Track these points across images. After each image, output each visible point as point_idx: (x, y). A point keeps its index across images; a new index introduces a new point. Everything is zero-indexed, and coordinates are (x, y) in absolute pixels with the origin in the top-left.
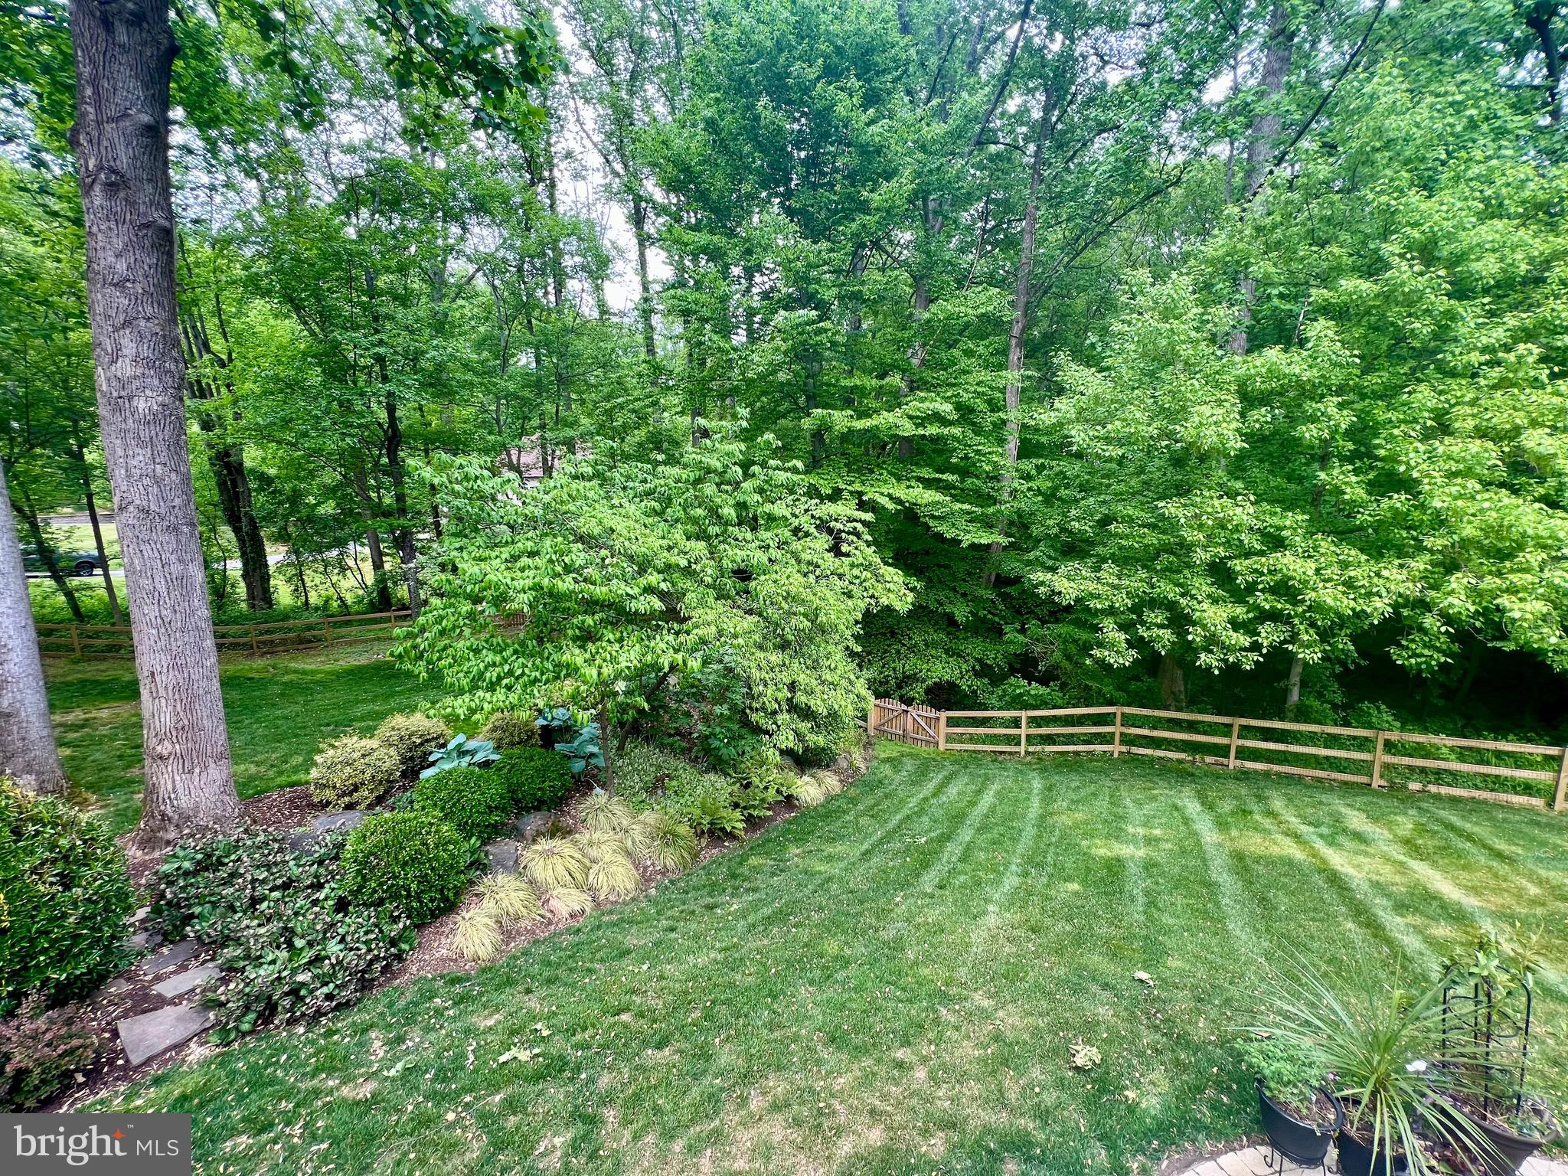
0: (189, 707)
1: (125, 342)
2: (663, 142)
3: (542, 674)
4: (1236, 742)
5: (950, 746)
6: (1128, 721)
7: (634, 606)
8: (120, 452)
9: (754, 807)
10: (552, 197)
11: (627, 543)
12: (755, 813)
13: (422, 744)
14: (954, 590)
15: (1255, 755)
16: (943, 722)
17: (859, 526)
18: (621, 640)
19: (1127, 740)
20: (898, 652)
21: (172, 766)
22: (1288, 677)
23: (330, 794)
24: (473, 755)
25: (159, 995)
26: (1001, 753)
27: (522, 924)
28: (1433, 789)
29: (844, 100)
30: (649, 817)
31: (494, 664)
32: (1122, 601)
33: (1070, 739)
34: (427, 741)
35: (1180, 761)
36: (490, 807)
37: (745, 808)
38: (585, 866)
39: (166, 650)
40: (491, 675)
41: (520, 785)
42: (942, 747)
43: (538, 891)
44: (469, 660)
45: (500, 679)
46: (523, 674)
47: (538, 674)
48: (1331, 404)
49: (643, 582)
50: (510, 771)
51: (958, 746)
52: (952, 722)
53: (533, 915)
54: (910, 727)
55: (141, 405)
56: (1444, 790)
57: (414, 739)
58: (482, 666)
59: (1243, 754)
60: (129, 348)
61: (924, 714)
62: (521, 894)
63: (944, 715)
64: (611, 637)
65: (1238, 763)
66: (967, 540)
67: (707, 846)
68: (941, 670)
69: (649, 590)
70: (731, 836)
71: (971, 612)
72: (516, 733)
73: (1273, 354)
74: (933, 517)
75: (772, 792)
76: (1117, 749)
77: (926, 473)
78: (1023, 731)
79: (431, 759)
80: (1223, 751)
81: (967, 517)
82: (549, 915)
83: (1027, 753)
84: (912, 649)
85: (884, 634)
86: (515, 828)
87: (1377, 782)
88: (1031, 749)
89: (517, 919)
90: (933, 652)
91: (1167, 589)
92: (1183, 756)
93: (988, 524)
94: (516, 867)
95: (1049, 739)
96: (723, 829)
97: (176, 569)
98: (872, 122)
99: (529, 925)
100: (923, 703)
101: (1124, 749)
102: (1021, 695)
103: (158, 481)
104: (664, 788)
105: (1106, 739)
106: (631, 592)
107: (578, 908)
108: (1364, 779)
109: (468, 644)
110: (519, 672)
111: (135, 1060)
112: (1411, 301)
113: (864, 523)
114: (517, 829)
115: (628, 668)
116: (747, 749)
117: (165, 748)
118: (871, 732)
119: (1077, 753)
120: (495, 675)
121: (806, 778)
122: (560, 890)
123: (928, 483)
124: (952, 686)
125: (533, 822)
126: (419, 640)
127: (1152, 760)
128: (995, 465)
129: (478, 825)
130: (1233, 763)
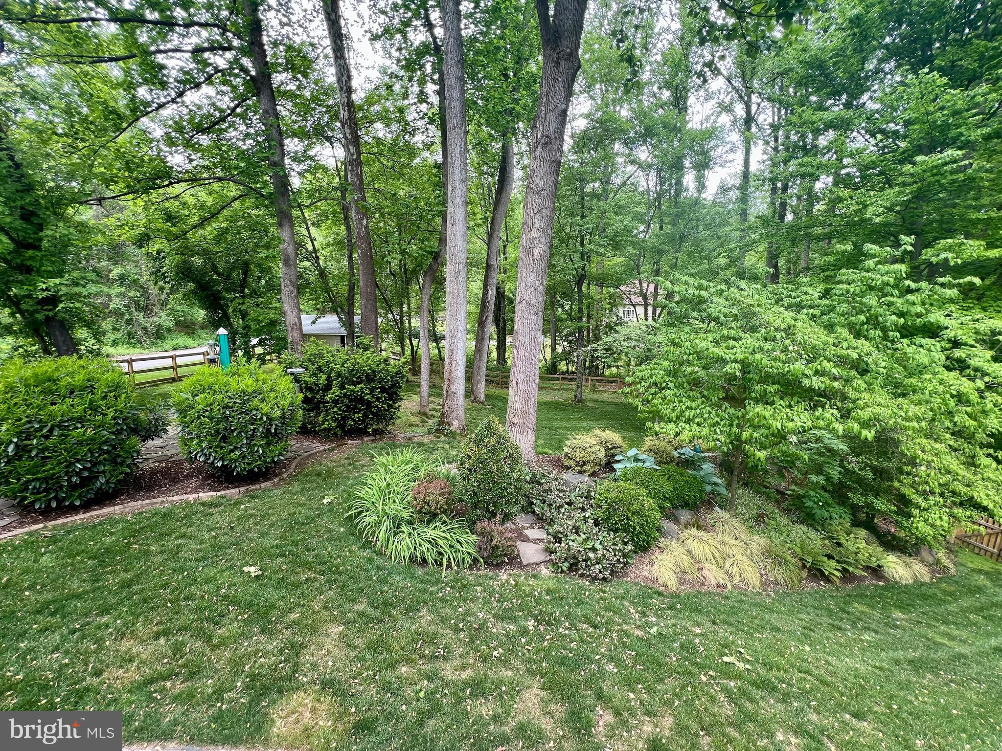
0: (527, 402)
1: (536, 221)
3: (722, 420)
7: (806, 382)
8: (524, 275)
12: (851, 569)
21: (517, 429)
23: (572, 463)
24: (643, 463)
25: (526, 536)
27: (687, 577)
36: (664, 497)
38: (723, 557)
39: (524, 372)
40: (689, 414)
43: (694, 560)
53: (693, 575)
55: (537, 251)
57: (608, 444)
58: (683, 407)
60: (537, 223)
62: (686, 558)
67: (806, 579)
70: (828, 580)
72: (664, 456)
79: (617, 458)
82: (702, 579)
86: (673, 515)
89: (684, 572)
94: (678, 540)
96: (821, 571)
97: (534, 332)
99: (691, 579)
103: (536, 289)
106: (806, 372)
107: (721, 582)
109: (673, 392)
111: (525, 563)
114: (675, 516)
117: (516, 420)
118: (952, 540)
120: (691, 414)
121: (893, 557)
122: (708, 565)
125: (685, 515)
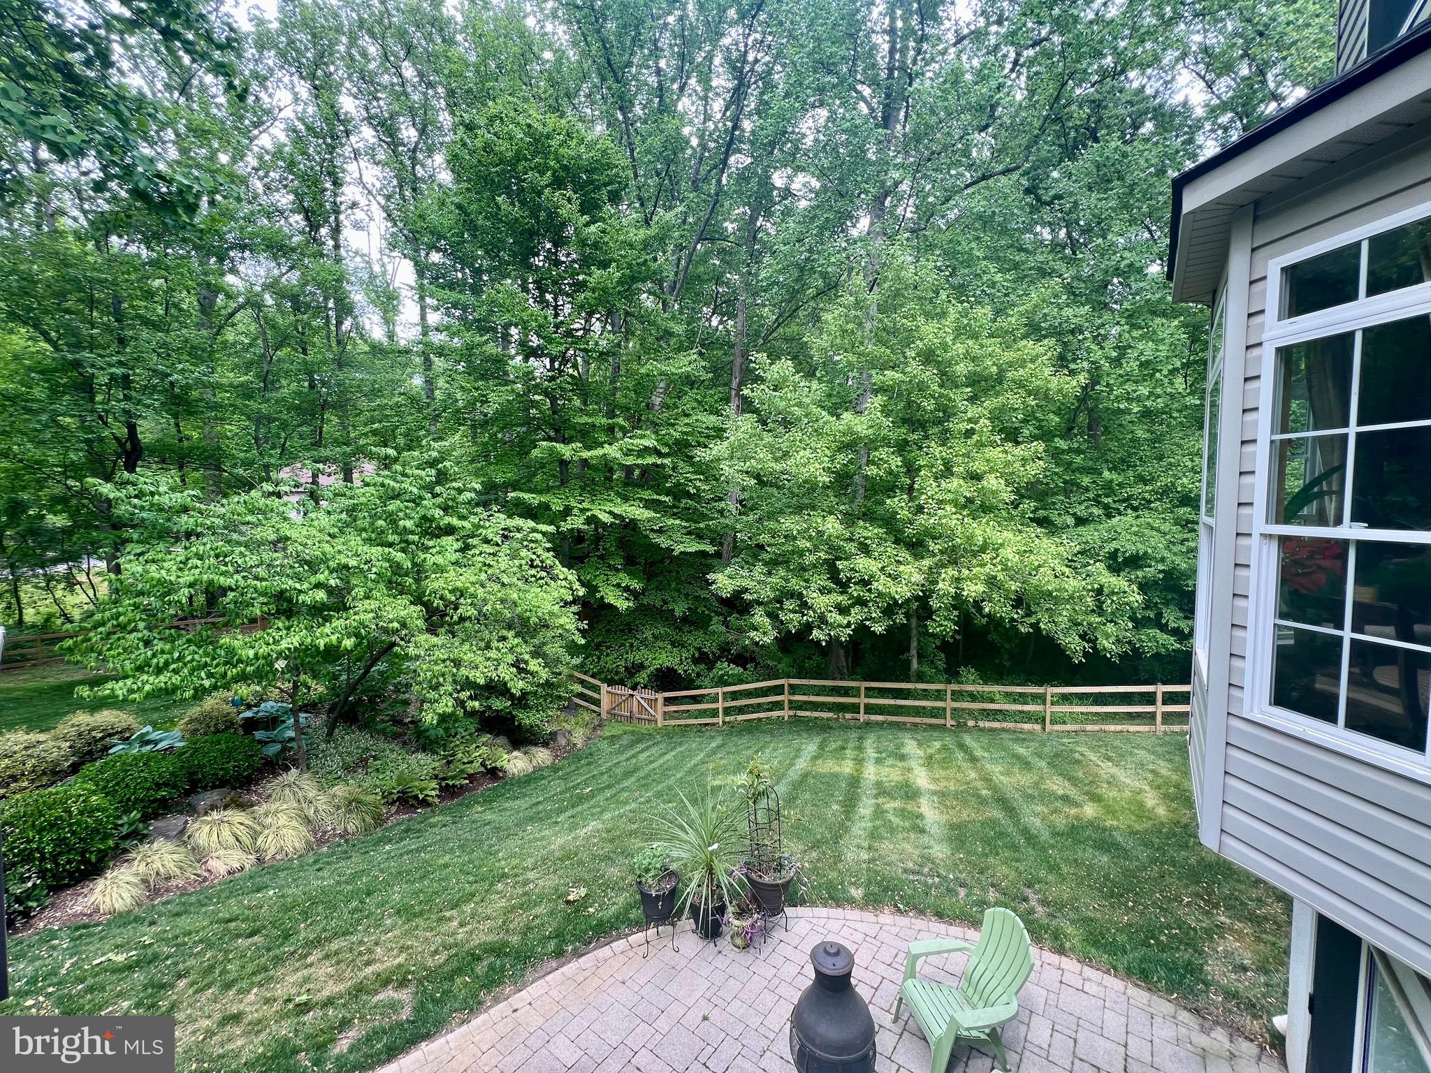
2: (420, 216)
4: (863, 701)
5: (667, 723)
6: (794, 689)
7: (301, 598)
9: (453, 778)
10: (335, 239)
11: (300, 548)
12: (452, 783)
13: (102, 738)
14: (679, 591)
15: (880, 710)
16: (660, 702)
17: (539, 536)
18: (288, 629)
19: (794, 706)
20: (632, 645)
22: (909, 651)
24: (156, 744)
26: (706, 725)
27: (173, 883)
28: (981, 724)
29: (567, 205)
30: (340, 790)
31: (163, 652)
32: (767, 593)
33: (758, 708)
34: (110, 735)
35: (828, 719)
36: (158, 784)
37: (444, 779)
38: (255, 832)
41: (201, 766)
42: (660, 725)
43: (200, 855)
44: (138, 649)
45: (167, 664)
46: (193, 660)
47: (208, 660)
48: (883, 453)
49: (313, 580)
50: (191, 755)
51: (673, 722)
52: (668, 701)
53: (187, 874)
54: (635, 709)
56: (988, 724)
57: (94, 733)
59: (870, 709)
61: (646, 696)
62: (175, 857)
63: (661, 696)
64: (280, 625)
65: (866, 717)
66: (678, 549)
67: (397, 813)
68: (665, 658)
69: (318, 586)
70: (423, 802)
71: (689, 609)
72: (213, 724)
73: (847, 416)
74: (652, 530)
75: (476, 765)
76: (786, 713)
77: (647, 494)
78: (720, 705)
79: (113, 750)
80: (855, 708)
81: (684, 531)
82: (206, 874)
83: (724, 723)
84: (644, 642)
85: (623, 631)
86: (190, 805)
87: (950, 722)
88: (727, 719)
89: (168, 878)
90: (661, 644)
91: (795, 584)
92: (830, 715)
93: (700, 536)
94: (181, 836)
95: (741, 710)
96: (416, 797)
98: (587, 225)
99: (181, 883)
100: (645, 687)
101: (792, 713)
102: (722, 675)
104: (365, 767)
105: (778, 706)
107: (237, 865)
108: (941, 721)
110: (189, 658)
112: (922, 387)
113: (544, 534)
115: (289, 649)
116: (460, 730)
118: (604, 716)
119: (760, 719)
120: (162, 661)
121: (516, 753)
122: (222, 852)
123: (649, 504)
124: (671, 671)
125: (208, 798)
126: (92, 634)
127: (809, 719)
128: (698, 489)
129: (142, 800)
130: (862, 717)
